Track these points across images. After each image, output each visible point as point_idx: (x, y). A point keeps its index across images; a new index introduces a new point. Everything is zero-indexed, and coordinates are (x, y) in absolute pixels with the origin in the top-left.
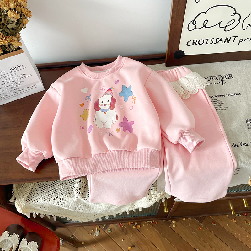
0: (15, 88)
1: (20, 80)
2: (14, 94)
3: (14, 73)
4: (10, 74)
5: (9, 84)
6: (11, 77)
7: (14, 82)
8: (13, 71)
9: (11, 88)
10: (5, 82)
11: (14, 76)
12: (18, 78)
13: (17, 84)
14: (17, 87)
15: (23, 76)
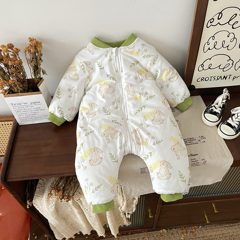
0: (32, 116)
2: (30, 119)
4: (30, 106)
5: (28, 112)
7: (32, 112)
8: (32, 104)
9: (29, 115)
10: (26, 110)
11: (32, 108)
12: (35, 110)
14: (33, 116)
15: (39, 109)
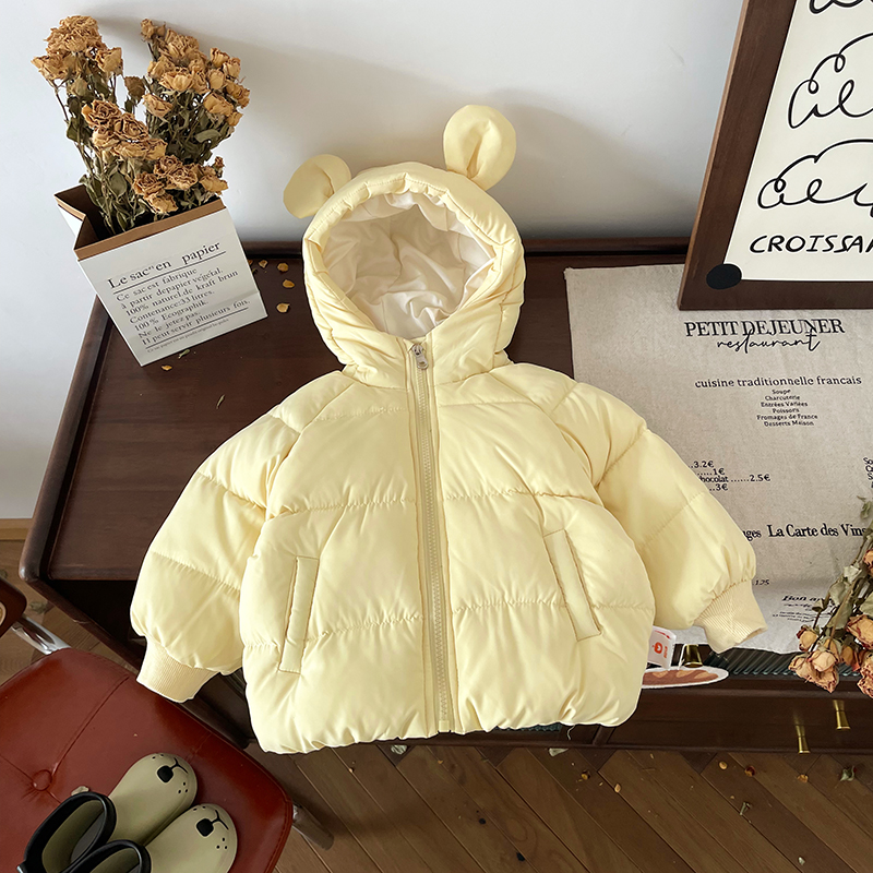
0: (189, 313)
1: (206, 289)
2: (183, 330)
3: (191, 268)
4: (181, 272)
5: (175, 301)
6: (184, 280)
7: (189, 296)
8: (190, 262)
9: (178, 313)
10: (166, 295)
11: (190, 277)
12: (199, 284)
13: (196, 302)
14: (194, 310)
15: (215, 278)
